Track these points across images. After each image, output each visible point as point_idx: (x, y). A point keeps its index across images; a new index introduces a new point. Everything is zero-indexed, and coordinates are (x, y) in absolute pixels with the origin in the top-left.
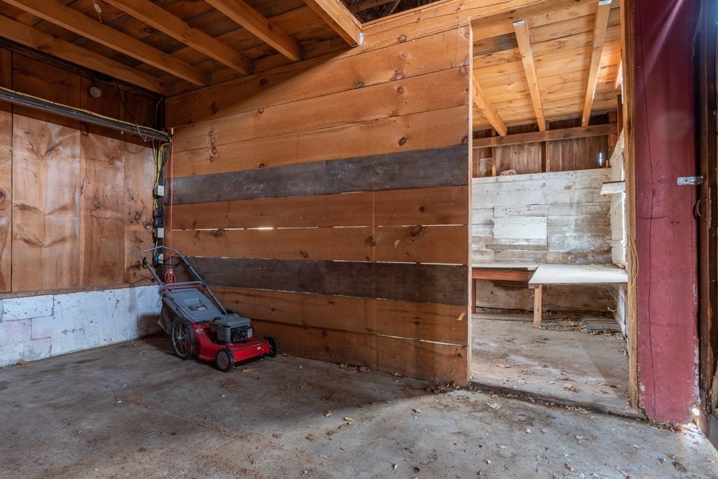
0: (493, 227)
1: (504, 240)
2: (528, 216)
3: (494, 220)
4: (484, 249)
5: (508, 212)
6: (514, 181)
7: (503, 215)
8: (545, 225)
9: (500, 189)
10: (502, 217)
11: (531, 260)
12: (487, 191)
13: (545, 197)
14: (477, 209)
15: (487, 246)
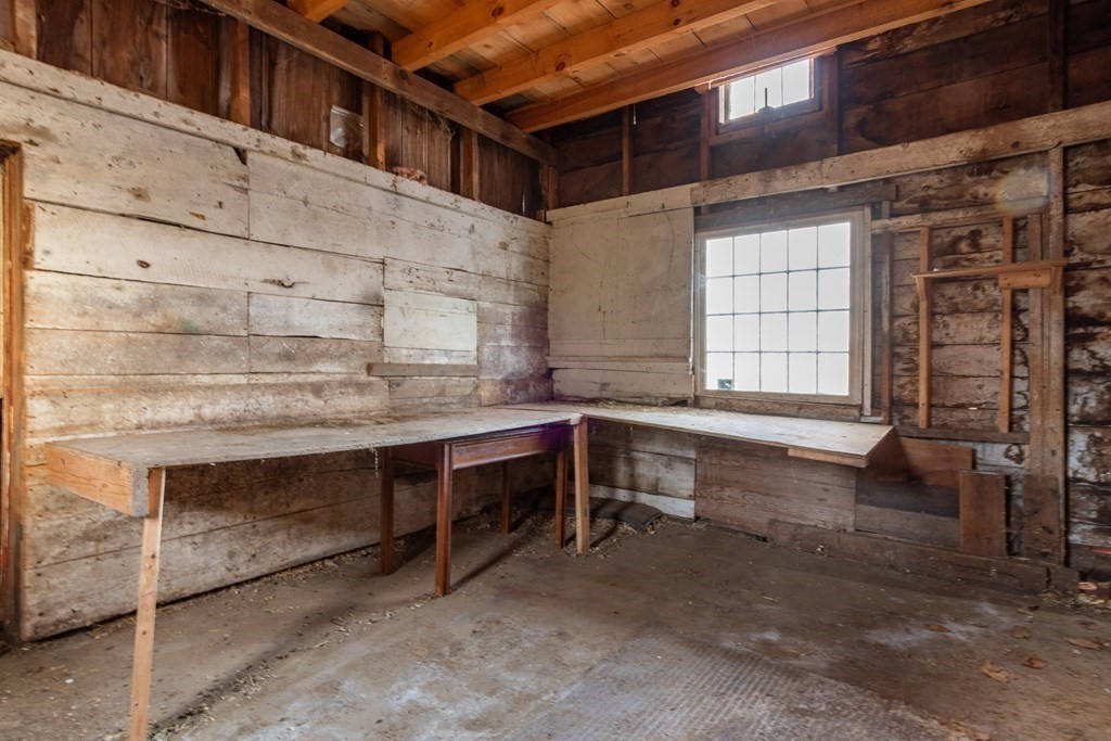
0: (382, 315)
1: (404, 352)
2: (450, 294)
3: (386, 295)
4: (363, 377)
5: (415, 280)
6: (427, 201)
7: (404, 285)
8: (474, 318)
9: (399, 212)
10: (400, 289)
11: (455, 401)
12: (370, 209)
13: (474, 256)
14: (346, 256)
15: (369, 368)
